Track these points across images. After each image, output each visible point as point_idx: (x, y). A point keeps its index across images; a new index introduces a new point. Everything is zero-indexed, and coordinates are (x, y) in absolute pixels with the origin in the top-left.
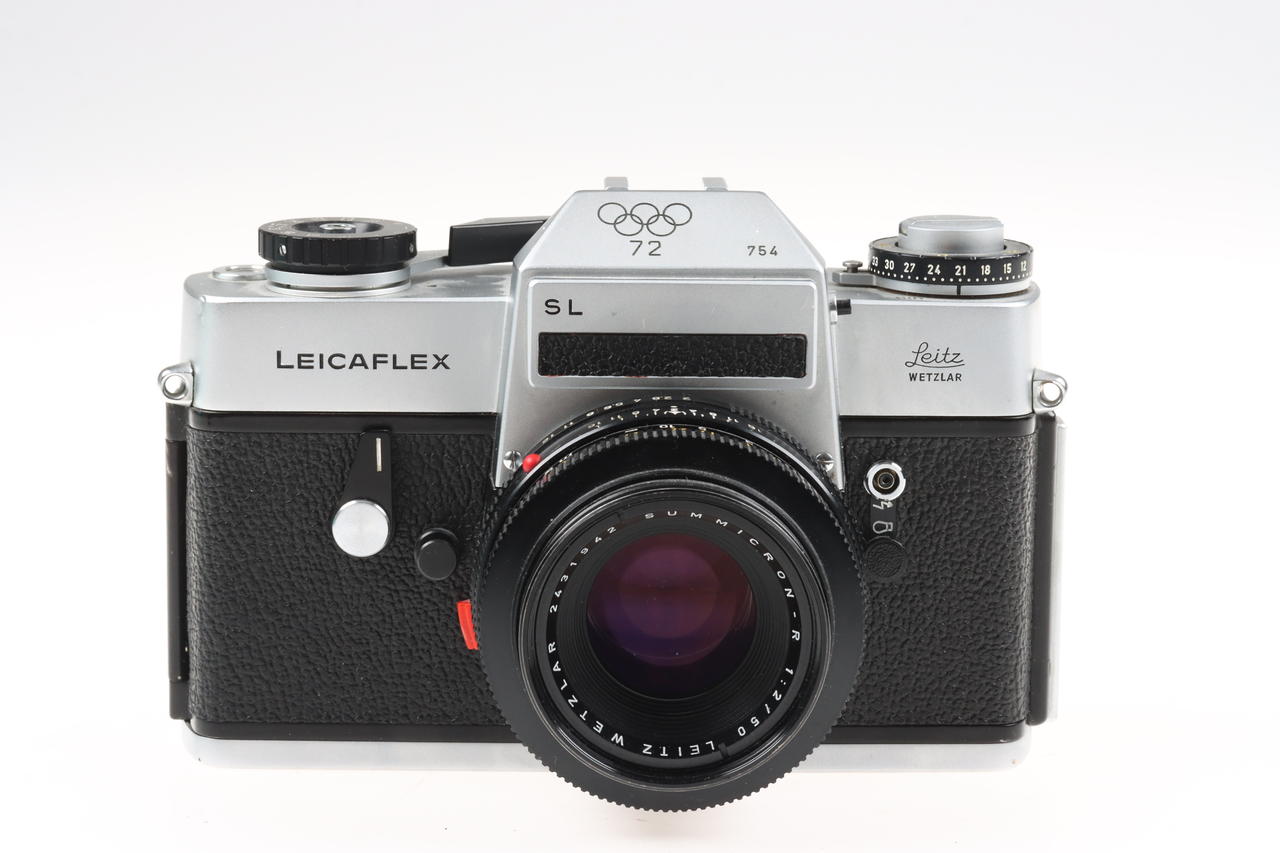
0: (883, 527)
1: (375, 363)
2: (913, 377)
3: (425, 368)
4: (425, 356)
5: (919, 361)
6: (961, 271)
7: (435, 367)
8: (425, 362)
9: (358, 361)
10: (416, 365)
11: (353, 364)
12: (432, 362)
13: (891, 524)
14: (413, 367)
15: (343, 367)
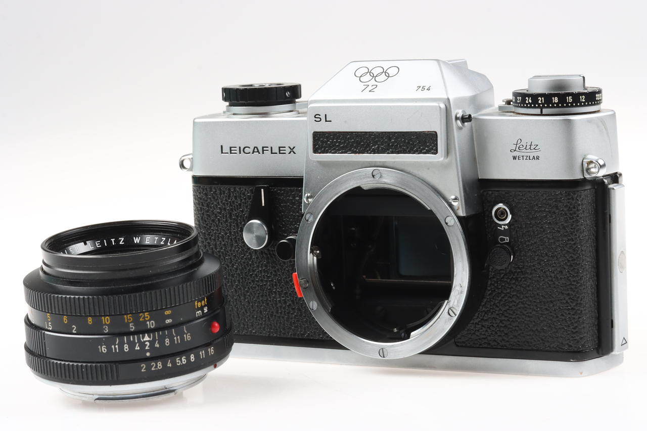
0: (504, 240)
1: (263, 151)
2: (514, 158)
3: (285, 153)
4: (285, 147)
5: (517, 149)
6: (542, 101)
7: (290, 153)
8: (285, 150)
9: (256, 150)
10: (281, 152)
11: (253, 152)
12: (288, 150)
13: (508, 238)
14: (280, 153)
15: (249, 153)
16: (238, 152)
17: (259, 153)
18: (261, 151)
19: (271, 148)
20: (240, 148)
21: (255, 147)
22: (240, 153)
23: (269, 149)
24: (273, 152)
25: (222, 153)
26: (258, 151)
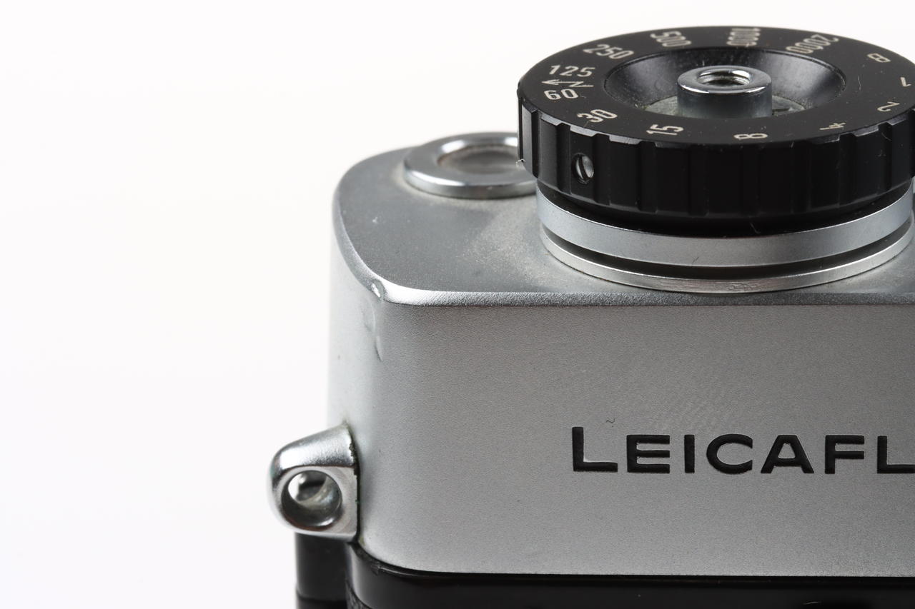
15: (747, 467)
16: (676, 460)
17: (808, 469)
18: (816, 456)
19: (882, 442)
20: (689, 442)
21: (780, 442)
22: (690, 468)
23: (870, 448)
24: (891, 461)
25: (579, 466)
26: (801, 461)
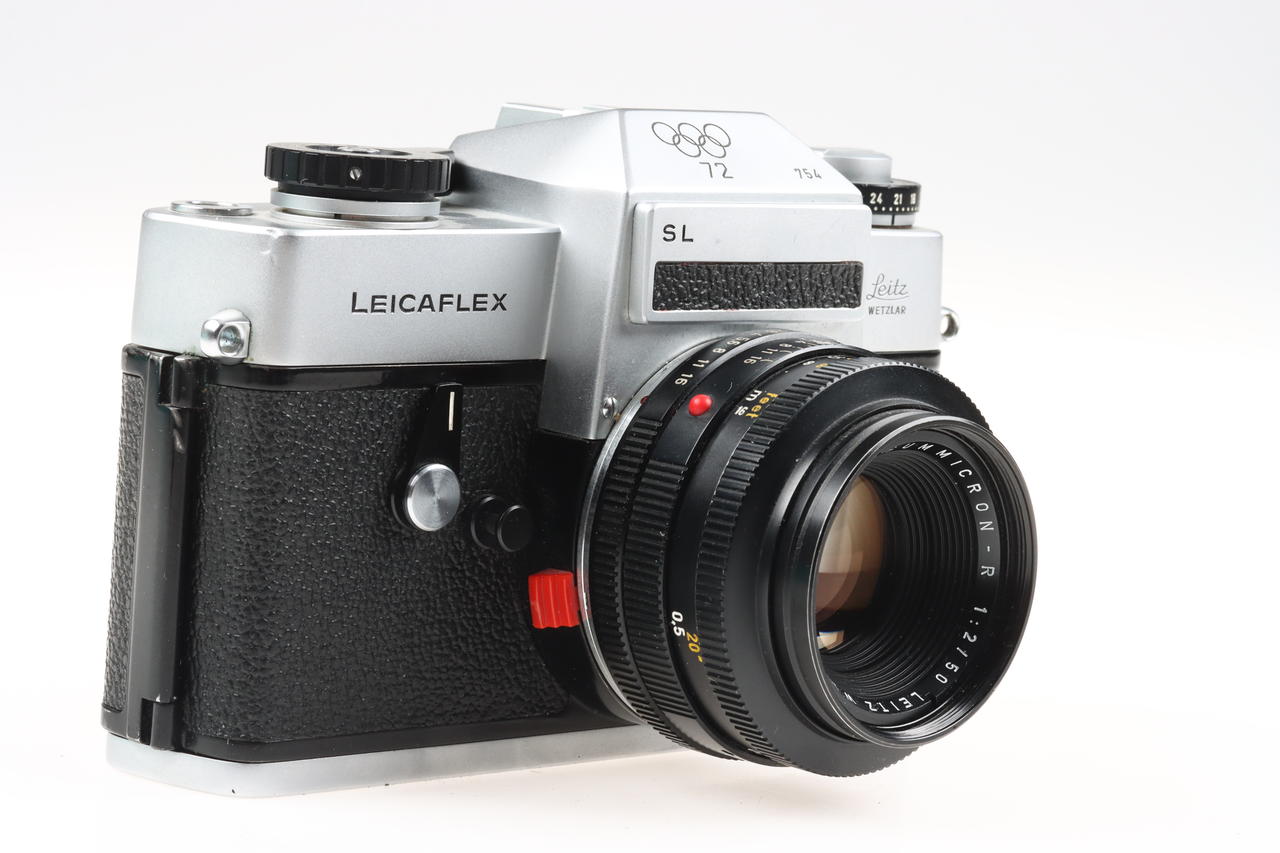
1: (442, 303)
2: (871, 311)
3: (485, 309)
4: (486, 296)
6: (898, 200)
7: (494, 309)
8: (486, 302)
9: (427, 303)
10: (478, 306)
11: (422, 306)
12: (492, 302)
14: (475, 309)
15: (413, 310)
16: (388, 307)
17: (433, 310)
18: (436, 305)
19: (459, 296)
20: (394, 297)
21: (426, 296)
22: (393, 310)
23: (454, 300)
24: (461, 307)
25: (354, 310)
26: (431, 306)
